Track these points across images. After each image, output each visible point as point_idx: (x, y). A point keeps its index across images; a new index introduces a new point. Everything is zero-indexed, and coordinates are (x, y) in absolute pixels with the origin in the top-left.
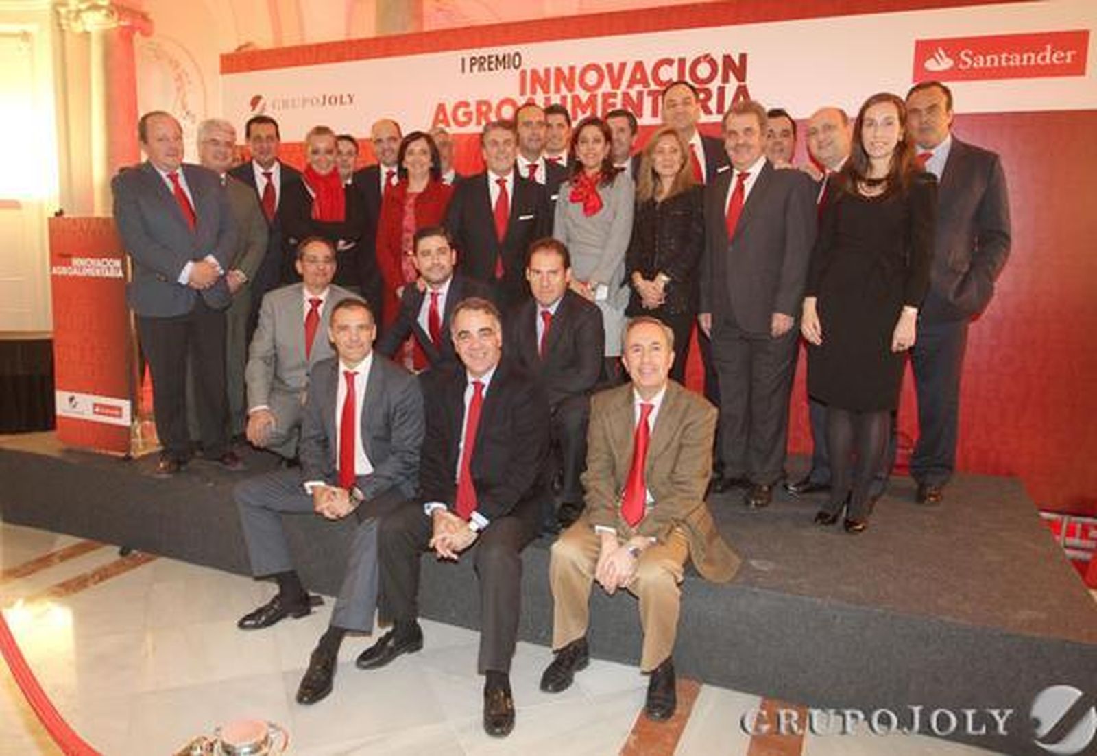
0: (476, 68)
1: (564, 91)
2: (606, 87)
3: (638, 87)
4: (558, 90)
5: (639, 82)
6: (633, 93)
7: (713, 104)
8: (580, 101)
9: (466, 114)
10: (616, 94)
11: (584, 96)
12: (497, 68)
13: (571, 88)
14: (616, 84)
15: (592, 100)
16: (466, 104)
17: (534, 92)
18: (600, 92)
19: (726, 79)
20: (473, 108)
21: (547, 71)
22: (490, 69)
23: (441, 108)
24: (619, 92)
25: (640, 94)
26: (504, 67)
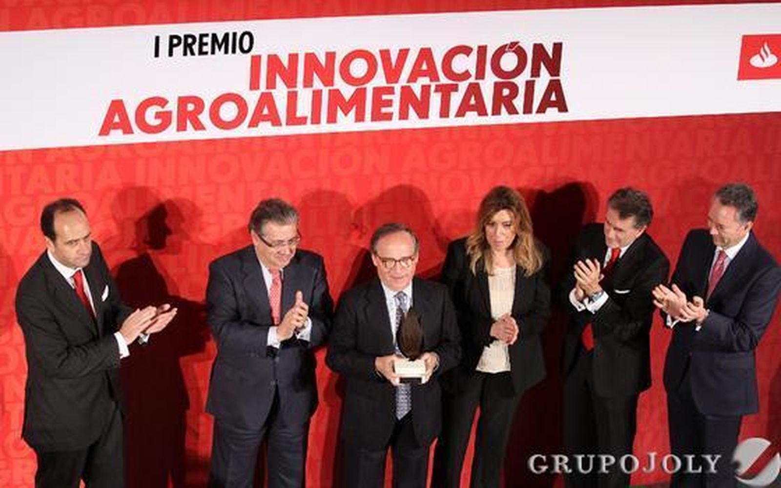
0: (179, 50)
1: (317, 84)
2: (380, 80)
3: (424, 81)
4: (308, 83)
5: (424, 74)
6: (417, 88)
7: (519, 102)
8: (342, 98)
9: (158, 115)
10: (393, 88)
11: (348, 91)
12: (213, 52)
13: (328, 80)
14: (393, 74)
15: (359, 97)
16: (162, 102)
17: (271, 84)
18: (370, 87)
19: (536, 73)
20: (172, 106)
21: (293, 58)
22: (201, 53)
23: (117, 106)
24: (397, 88)
25: (426, 89)
26: (226, 52)
